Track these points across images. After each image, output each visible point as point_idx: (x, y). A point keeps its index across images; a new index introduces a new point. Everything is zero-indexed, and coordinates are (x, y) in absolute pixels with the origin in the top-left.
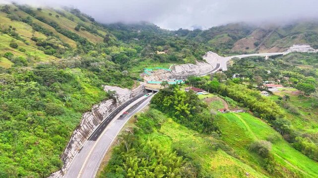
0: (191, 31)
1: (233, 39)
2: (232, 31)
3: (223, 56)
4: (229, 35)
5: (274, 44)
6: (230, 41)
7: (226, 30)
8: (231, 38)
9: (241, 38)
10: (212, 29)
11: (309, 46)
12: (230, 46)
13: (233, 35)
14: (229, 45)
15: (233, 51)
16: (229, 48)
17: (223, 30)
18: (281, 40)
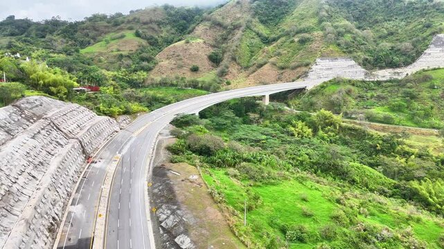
0: (38, 24)
1: (150, 44)
2: (145, 23)
3: (127, 112)
4: (138, 35)
5: (260, 58)
6: (142, 49)
7: (129, 22)
8: (144, 42)
9: (171, 42)
10: (94, 19)
11: (353, 62)
12: (145, 63)
13: (149, 33)
14: (143, 59)
15: (158, 79)
16: (143, 69)
17: (123, 22)
18: (270, 48)
